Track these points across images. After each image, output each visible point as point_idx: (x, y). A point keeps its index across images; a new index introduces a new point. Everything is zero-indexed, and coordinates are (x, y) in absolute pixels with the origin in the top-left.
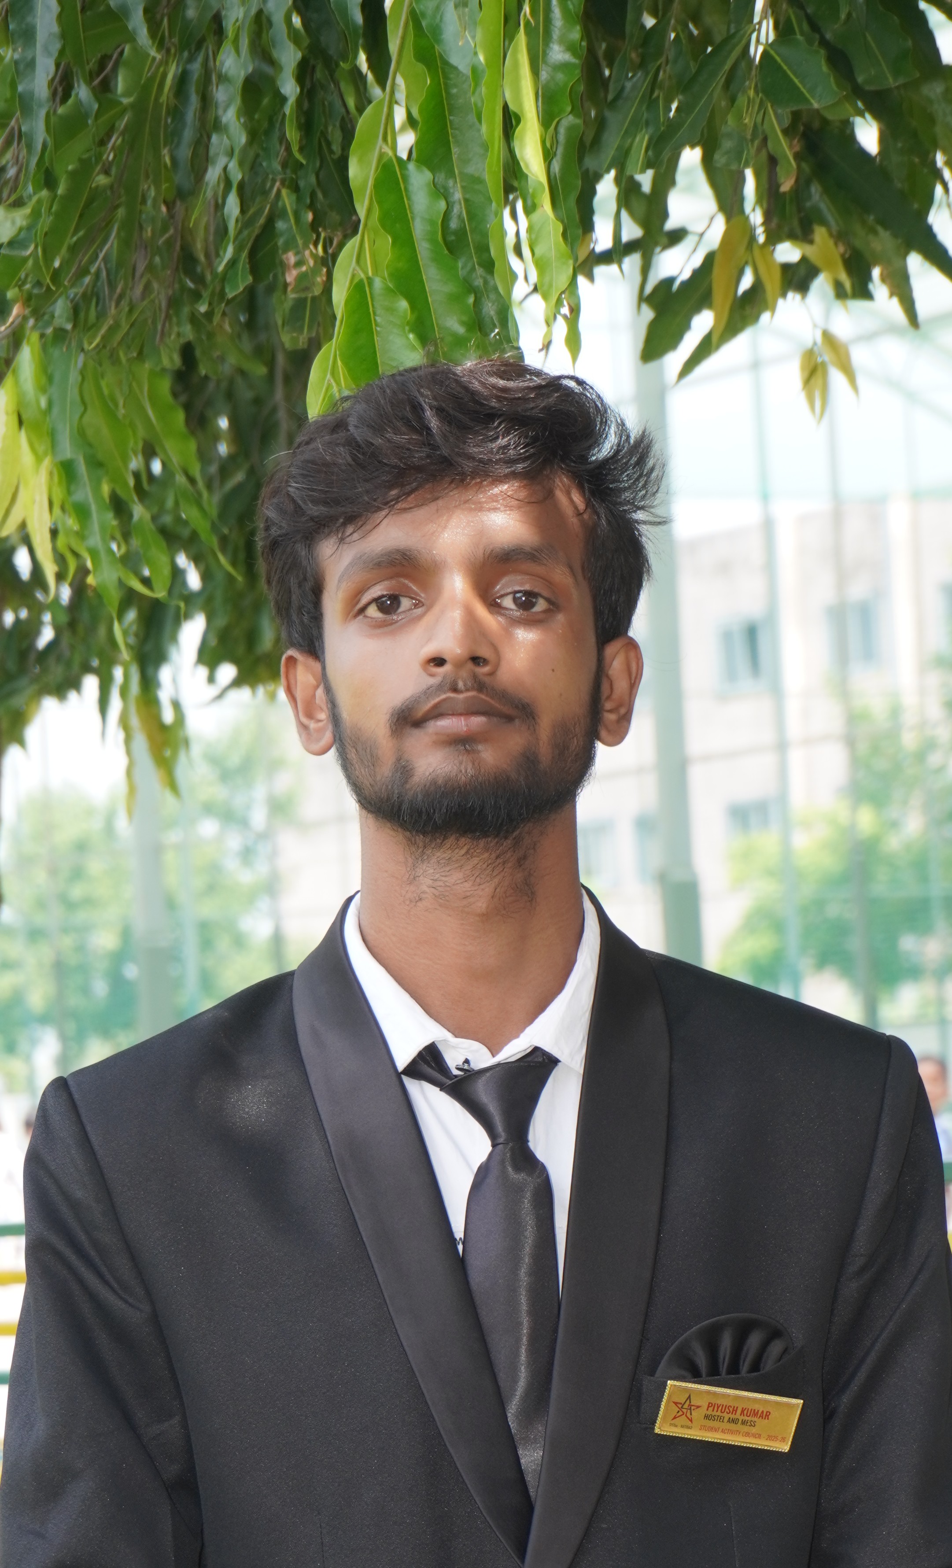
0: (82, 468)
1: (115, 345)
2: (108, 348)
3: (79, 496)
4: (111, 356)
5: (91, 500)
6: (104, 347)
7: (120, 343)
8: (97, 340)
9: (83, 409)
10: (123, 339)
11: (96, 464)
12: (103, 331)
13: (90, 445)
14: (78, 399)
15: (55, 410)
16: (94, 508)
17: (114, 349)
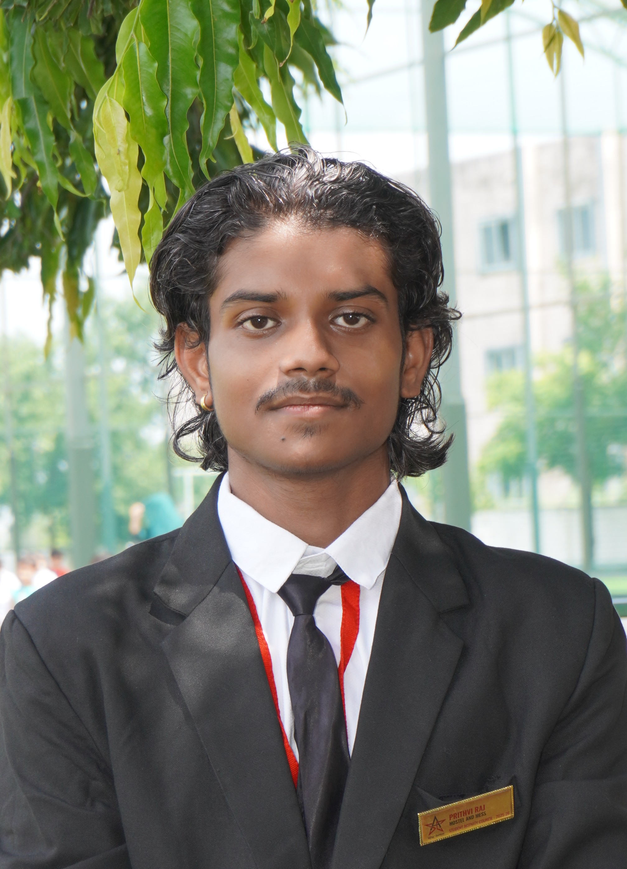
0: (33, 105)
1: (58, 18)
2: (53, 20)
3: (31, 124)
4: (55, 25)
5: (39, 127)
6: (50, 19)
7: (61, 17)
8: (46, 14)
9: (34, 63)
10: (63, 13)
11: (43, 102)
12: (49, 8)
13: (39, 89)
14: (31, 56)
15: (15, 64)
16: (41, 133)
17: (57, 20)
